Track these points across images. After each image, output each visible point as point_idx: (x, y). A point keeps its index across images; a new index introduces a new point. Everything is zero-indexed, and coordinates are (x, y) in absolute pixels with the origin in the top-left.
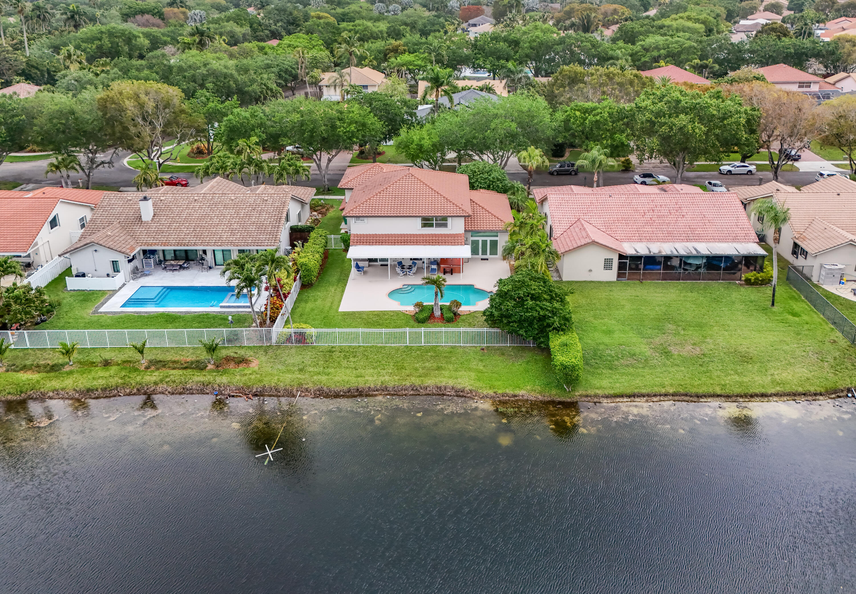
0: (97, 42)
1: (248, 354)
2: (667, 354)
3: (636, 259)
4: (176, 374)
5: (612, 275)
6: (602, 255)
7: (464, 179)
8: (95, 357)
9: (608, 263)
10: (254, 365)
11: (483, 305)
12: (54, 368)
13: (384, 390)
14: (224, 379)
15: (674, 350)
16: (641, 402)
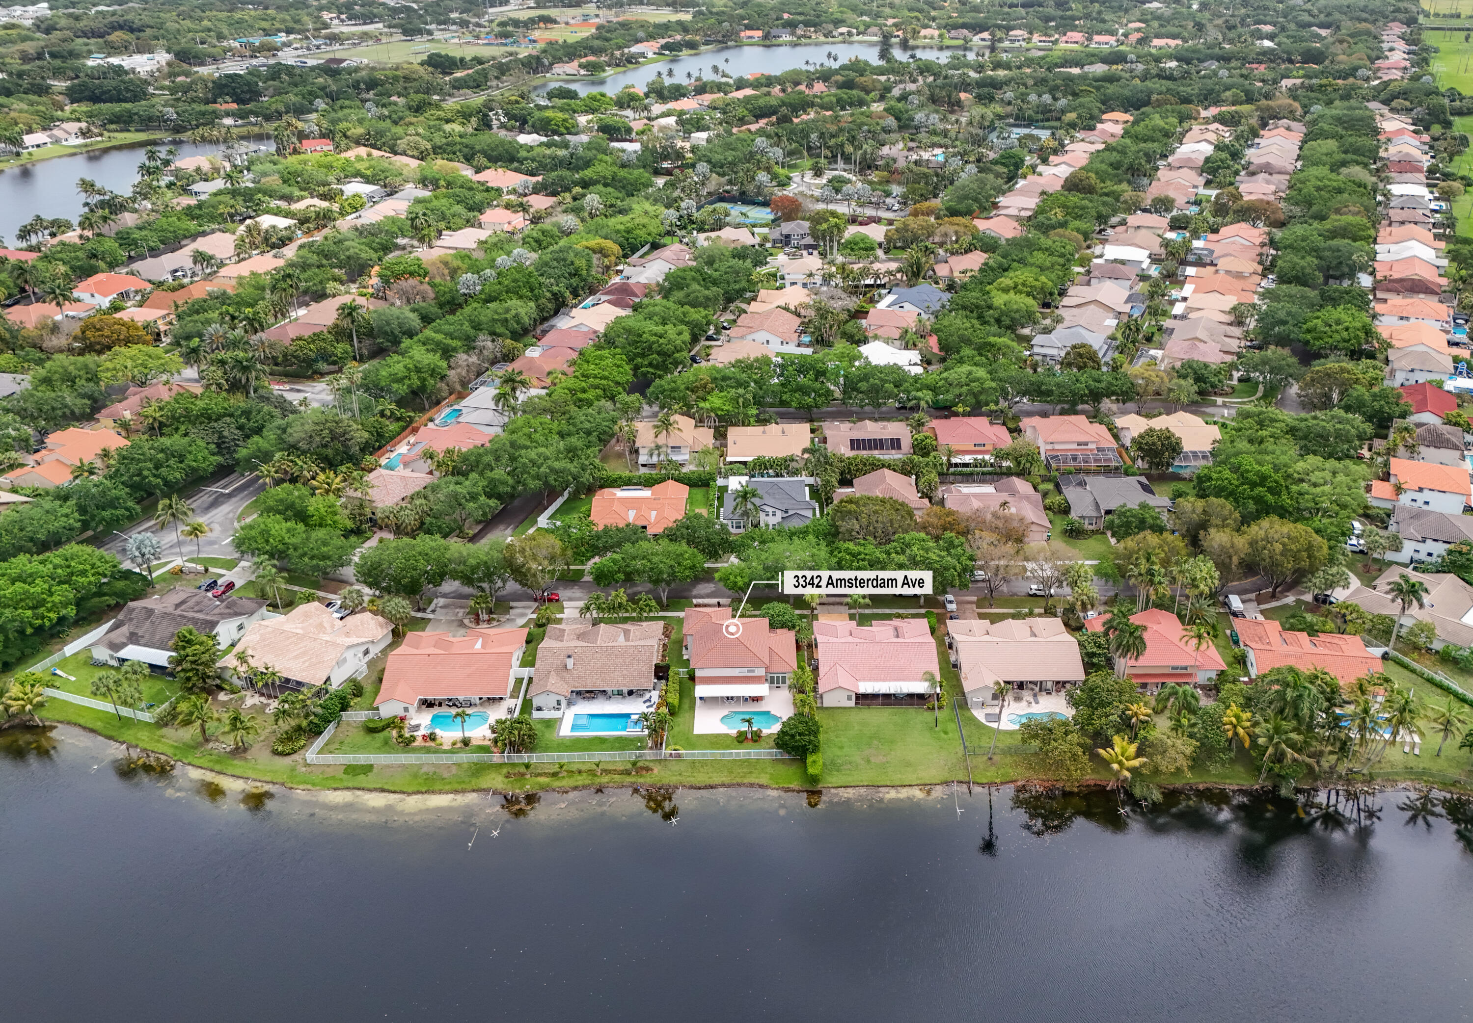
0: (407, 382)
1: (651, 765)
2: (869, 761)
3: (866, 696)
4: (617, 778)
5: (852, 703)
6: (845, 694)
7: (766, 621)
8: (574, 768)
9: (849, 697)
10: (656, 771)
11: (776, 728)
12: (555, 775)
13: (723, 785)
14: (641, 780)
15: (872, 759)
16: (850, 790)
